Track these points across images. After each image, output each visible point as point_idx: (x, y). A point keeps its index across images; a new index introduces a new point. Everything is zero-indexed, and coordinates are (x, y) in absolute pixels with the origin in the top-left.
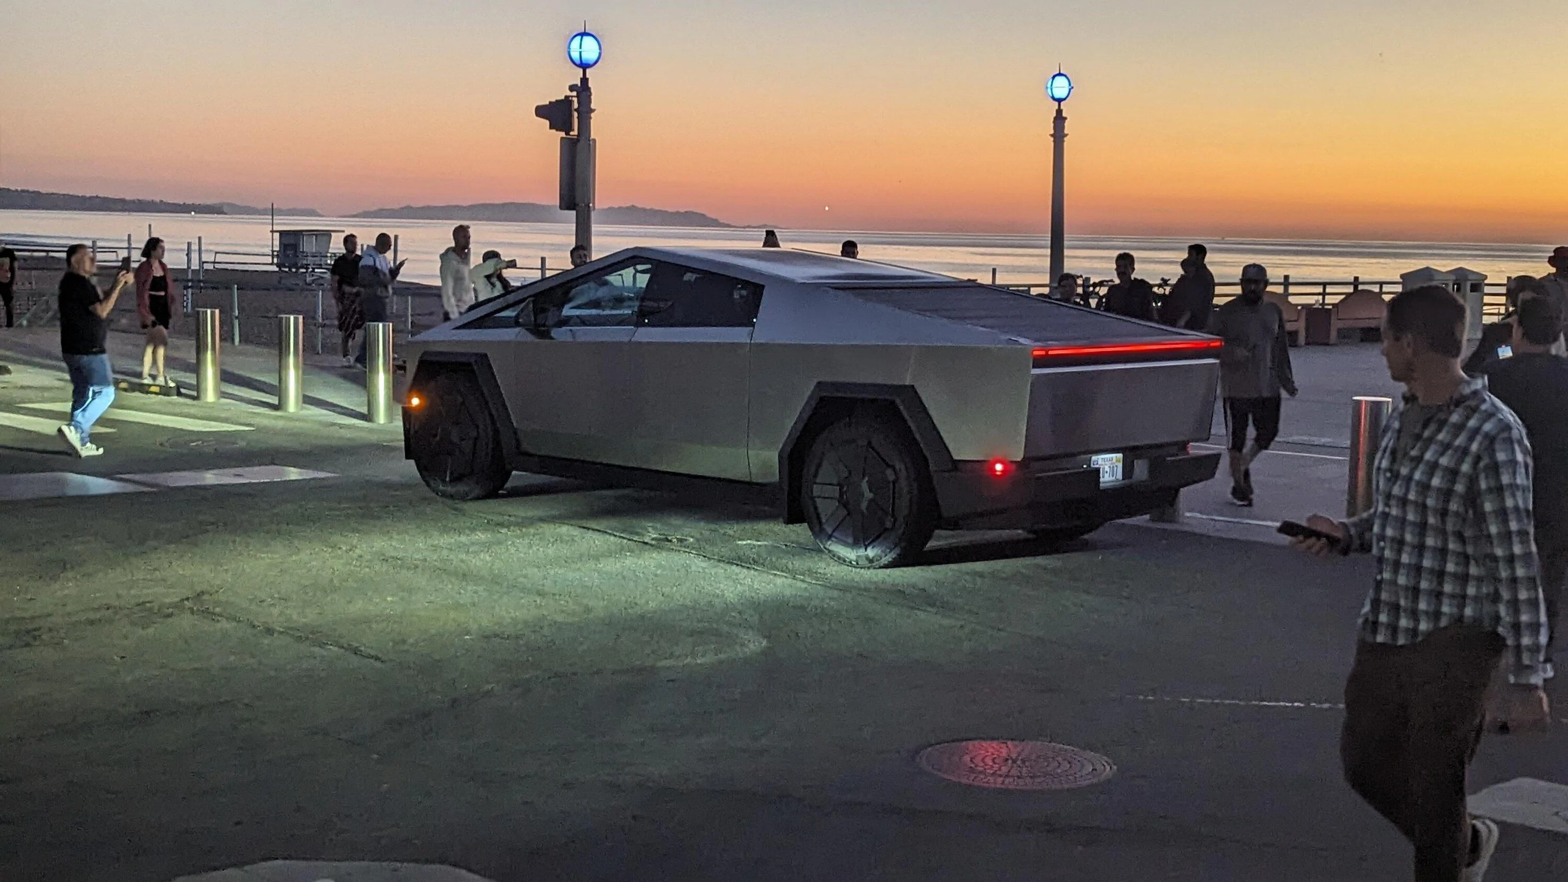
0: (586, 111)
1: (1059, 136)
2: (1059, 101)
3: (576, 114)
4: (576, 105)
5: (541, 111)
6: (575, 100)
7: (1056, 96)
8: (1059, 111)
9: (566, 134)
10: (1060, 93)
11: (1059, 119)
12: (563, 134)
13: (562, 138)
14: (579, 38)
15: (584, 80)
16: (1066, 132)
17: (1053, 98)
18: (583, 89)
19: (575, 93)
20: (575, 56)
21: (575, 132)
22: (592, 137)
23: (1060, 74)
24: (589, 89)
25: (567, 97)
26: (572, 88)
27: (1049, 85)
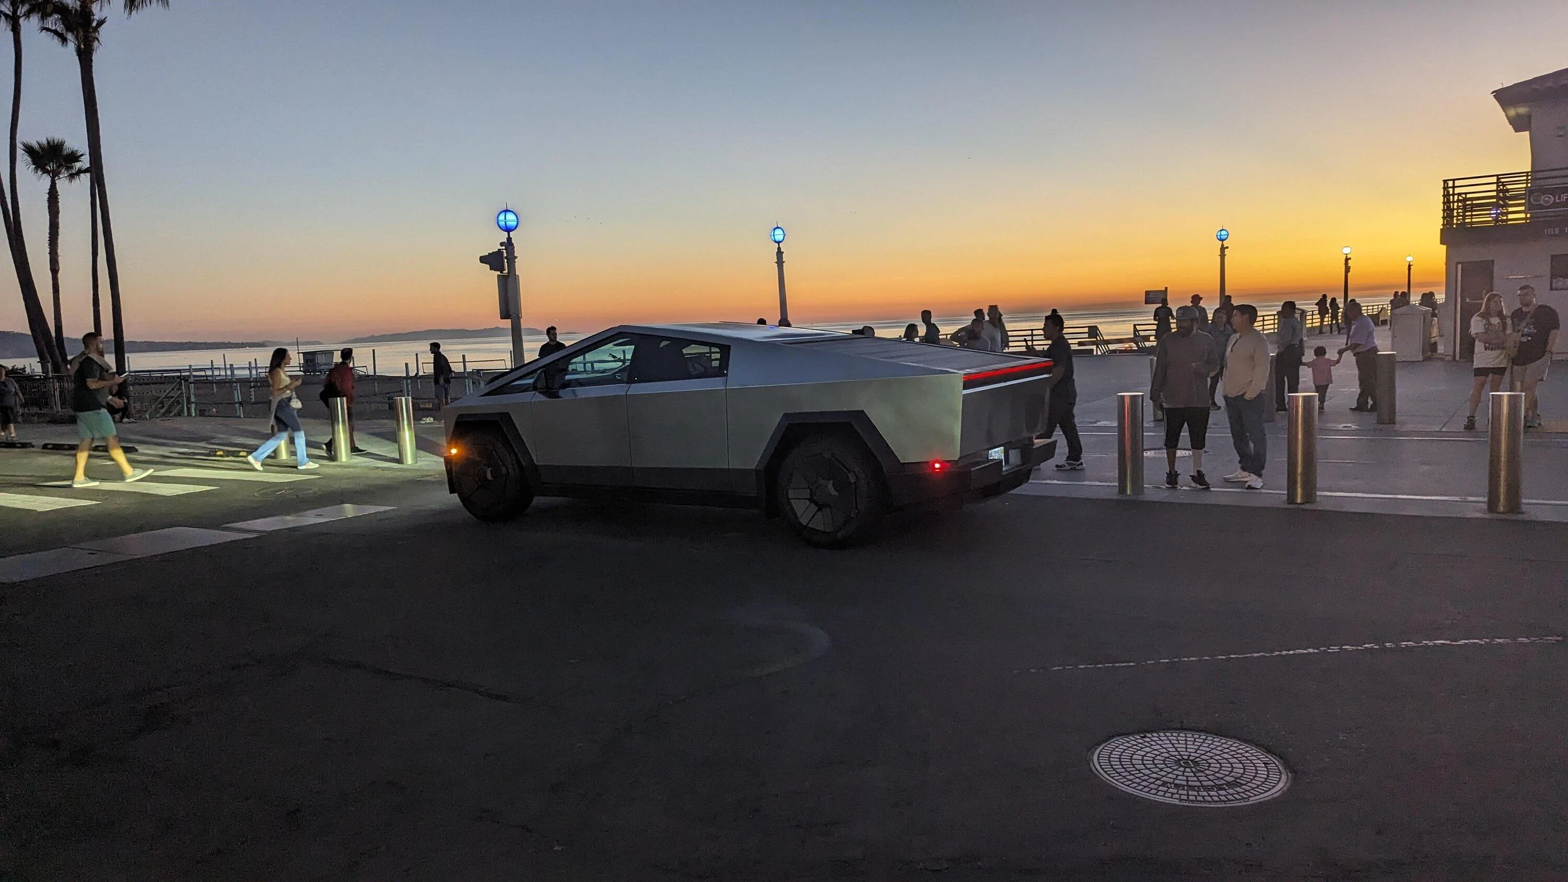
0: (512, 258)
1: (780, 262)
2: (779, 243)
3: (506, 260)
4: (505, 255)
5: (483, 260)
6: (504, 251)
7: (777, 240)
8: (779, 248)
9: (501, 273)
10: (779, 237)
11: (780, 253)
12: (499, 273)
13: (498, 275)
14: (503, 214)
15: (509, 239)
16: (784, 260)
17: (775, 242)
18: (509, 244)
19: (504, 247)
20: (502, 224)
21: (506, 271)
22: (517, 274)
23: (778, 228)
24: (513, 244)
25: (499, 250)
26: (502, 244)
27: (772, 234)
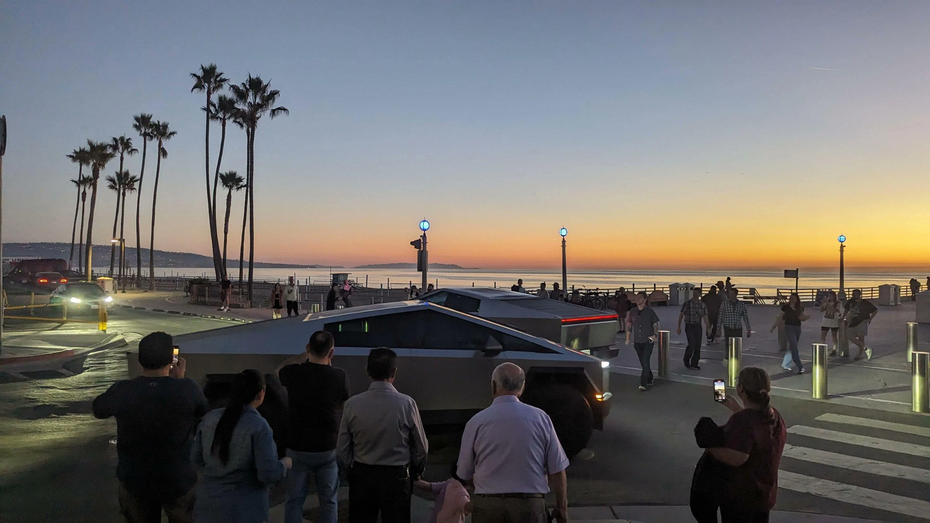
0: (425, 243)
1: (564, 246)
2: (564, 236)
3: (422, 244)
4: (422, 241)
5: (412, 243)
6: (422, 240)
7: (563, 235)
8: (564, 239)
10: (564, 234)
11: (564, 241)
12: (418, 250)
14: (423, 222)
15: (425, 234)
16: (566, 245)
17: (562, 235)
18: (424, 237)
19: (422, 238)
20: (422, 227)
21: (422, 249)
22: (427, 250)
23: (563, 228)
24: (426, 237)
25: (419, 239)
26: (421, 236)
27: (560, 232)
